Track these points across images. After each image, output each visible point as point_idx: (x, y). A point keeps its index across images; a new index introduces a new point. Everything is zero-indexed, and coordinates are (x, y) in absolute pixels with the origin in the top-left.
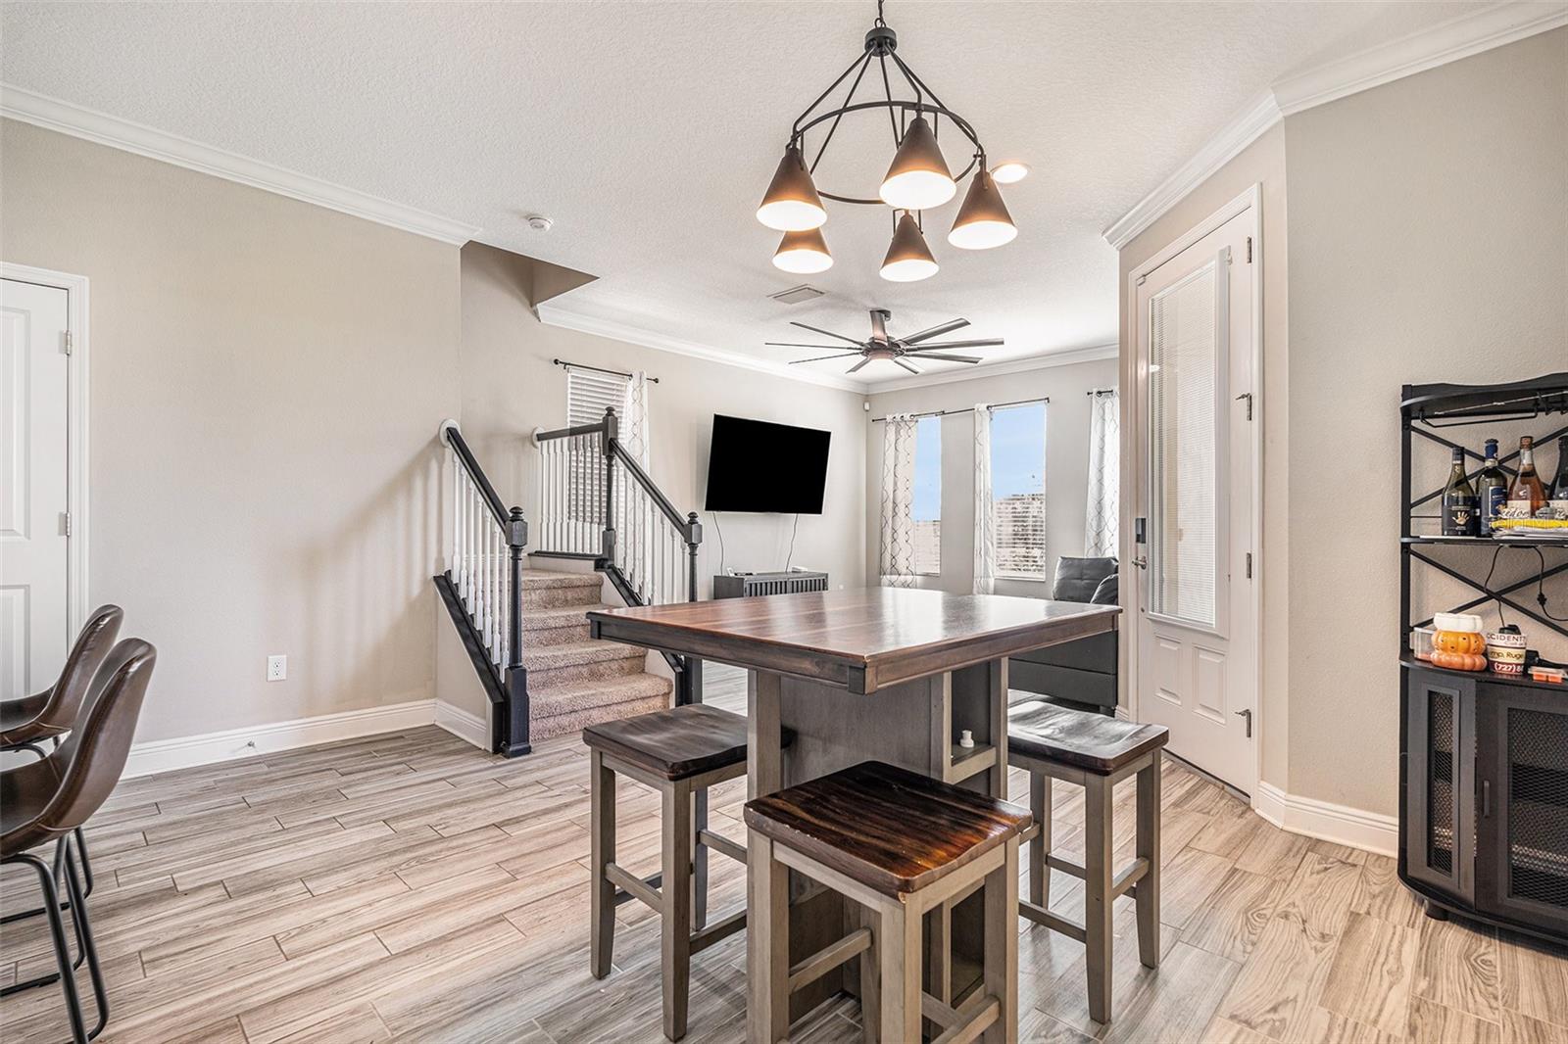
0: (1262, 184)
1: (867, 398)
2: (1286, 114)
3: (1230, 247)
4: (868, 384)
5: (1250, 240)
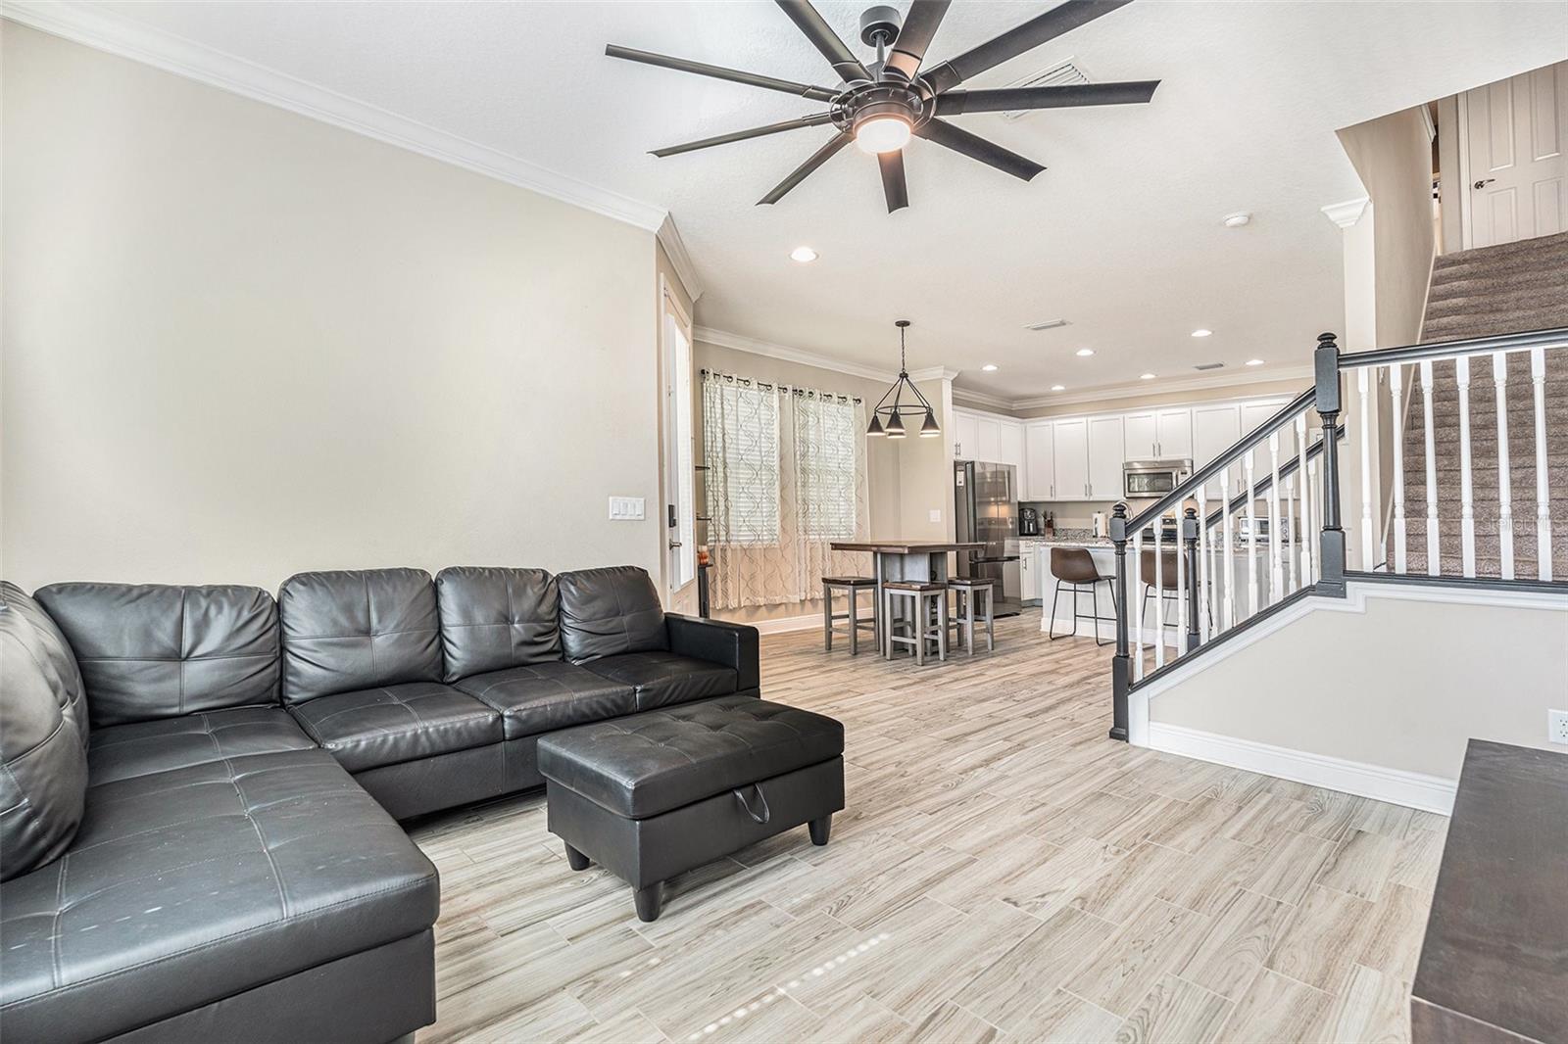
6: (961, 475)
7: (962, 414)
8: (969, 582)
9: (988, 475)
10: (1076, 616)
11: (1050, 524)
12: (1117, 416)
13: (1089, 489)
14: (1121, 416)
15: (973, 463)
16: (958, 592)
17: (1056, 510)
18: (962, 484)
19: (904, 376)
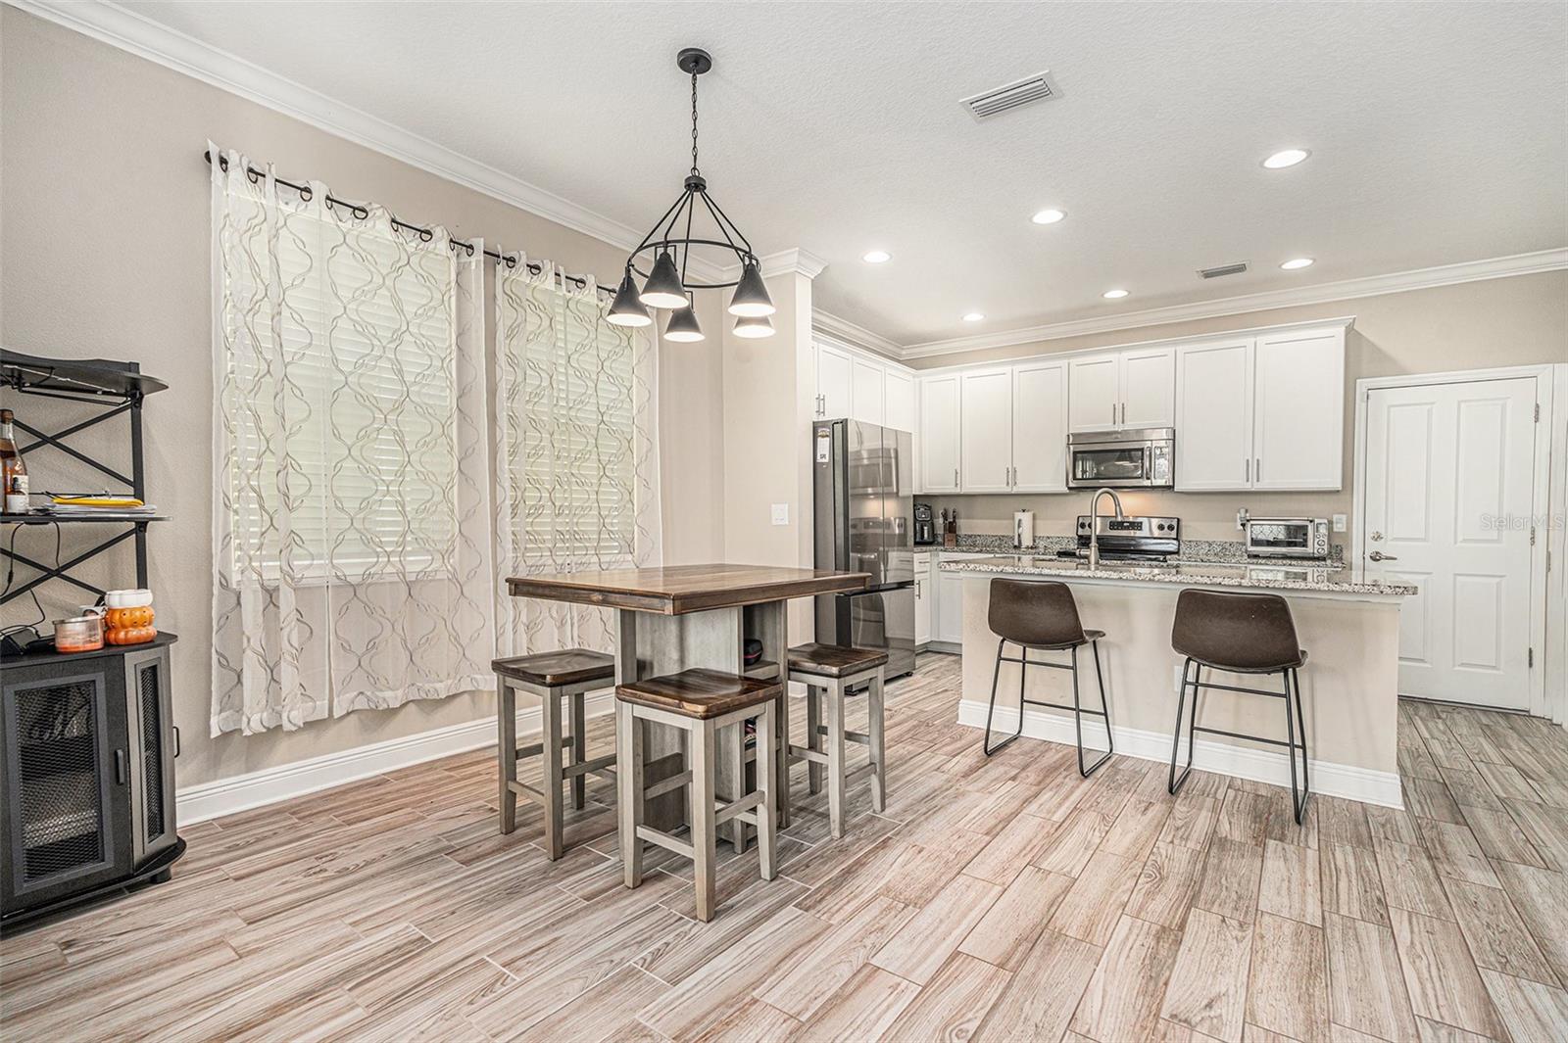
6: (824, 444)
7: (829, 349)
8: (835, 670)
9: (865, 455)
10: (1023, 701)
11: (951, 528)
12: (1057, 363)
13: (1012, 474)
14: (1064, 363)
15: (844, 423)
16: (811, 688)
17: (960, 507)
18: (826, 460)
19: (695, 185)
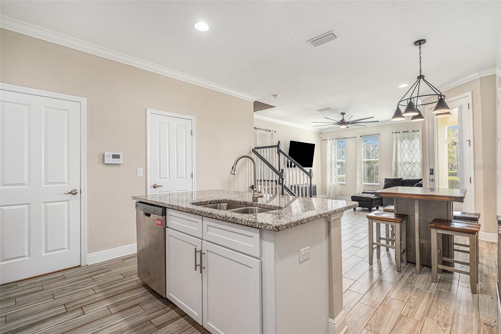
0: (472, 92)
1: (320, 133)
2: (480, 77)
3: (462, 105)
4: (321, 130)
5: (469, 104)
19: (421, 77)
